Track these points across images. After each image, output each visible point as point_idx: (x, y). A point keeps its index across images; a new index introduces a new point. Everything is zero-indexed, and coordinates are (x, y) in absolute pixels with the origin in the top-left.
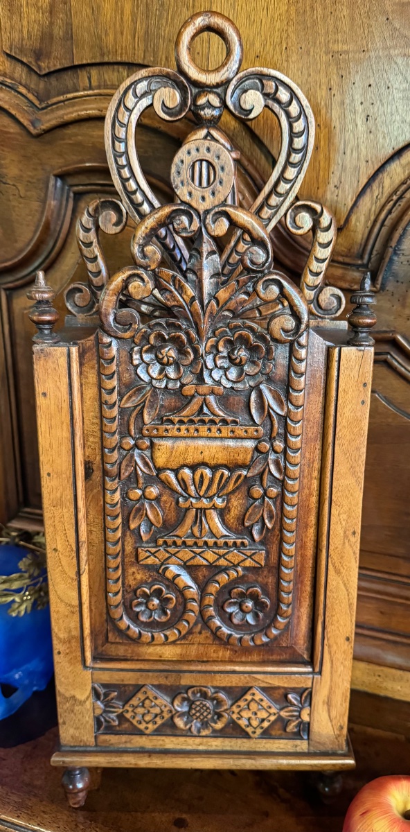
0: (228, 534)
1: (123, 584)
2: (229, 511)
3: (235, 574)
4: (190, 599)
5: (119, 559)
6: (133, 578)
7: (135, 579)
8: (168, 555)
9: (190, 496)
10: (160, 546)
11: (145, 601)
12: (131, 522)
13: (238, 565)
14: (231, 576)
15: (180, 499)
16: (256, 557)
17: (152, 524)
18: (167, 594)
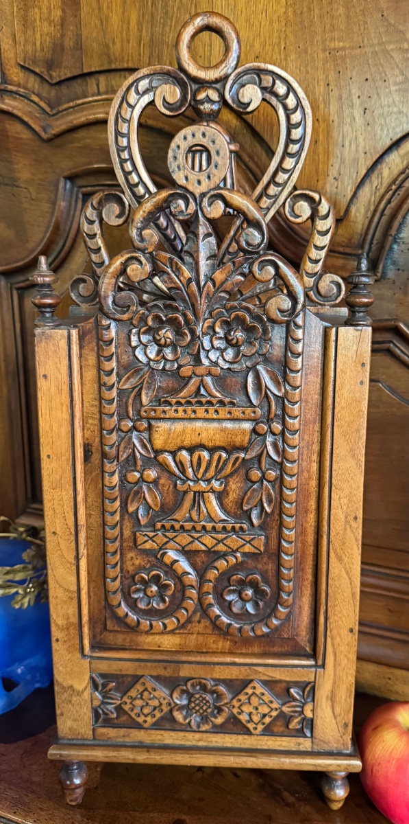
0: (226, 518)
1: (122, 569)
2: (228, 494)
3: (234, 560)
4: (189, 586)
5: (117, 544)
6: (131, 563)
7: (133, 564)
8: (166, 540)
9: (188, 479)
10: (159, 530)
11: (143, 587)
12: (129, 505)
13: (237, 550)
14: (230, 562)
15: (178, 482)
16: (255, 543)
17: (150, 507)
18: (166, 580)
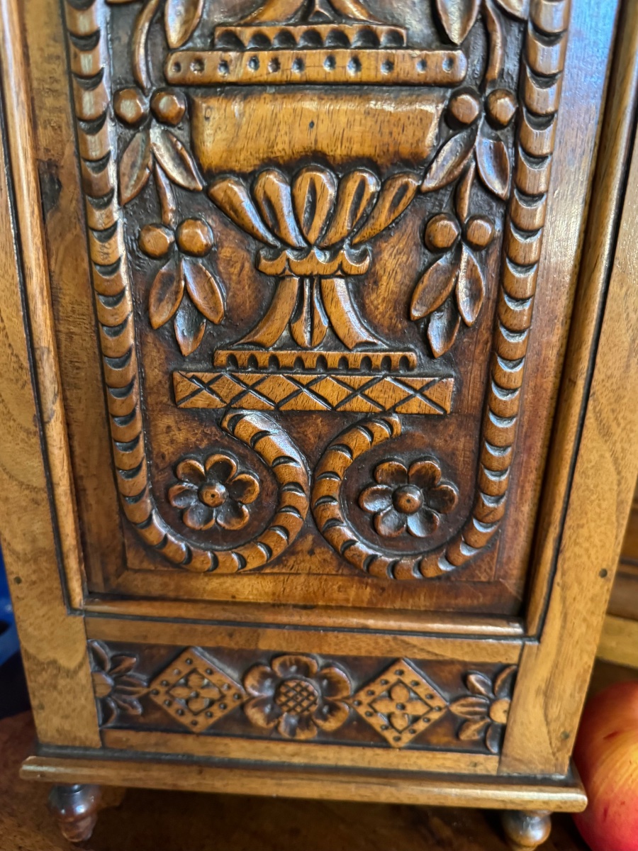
0: (371, 339)
1: (149, 453)
2: (376, 283)
3: (387, 431)
4: (290, 483)
5: (135, 397)
6: (168, 439)
7: (172, 441)
8: (241, 388)
9: (286, 244)
10: (223, 367)
11: (196, 487)
12: (152, 309)
13: (394, 409)
14: (377, 435)
15: (263, 253)
16: (433, 393)
17: (201, 315)
18: (242, 473)
